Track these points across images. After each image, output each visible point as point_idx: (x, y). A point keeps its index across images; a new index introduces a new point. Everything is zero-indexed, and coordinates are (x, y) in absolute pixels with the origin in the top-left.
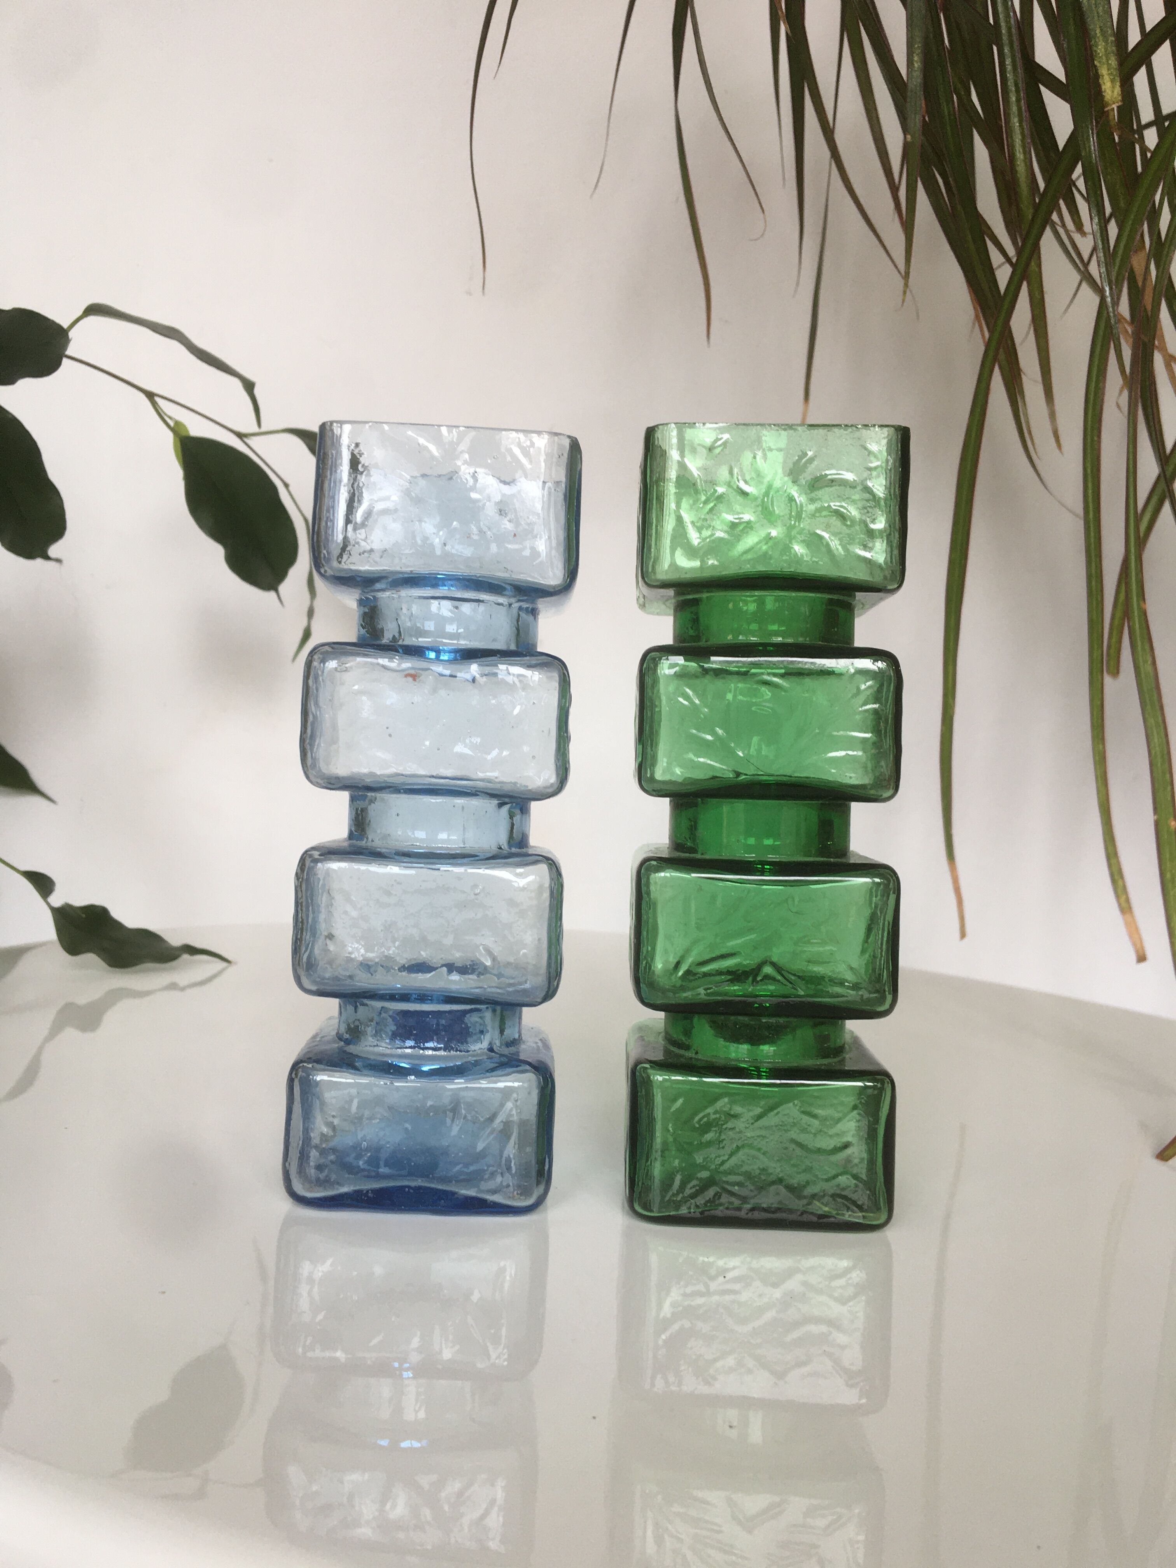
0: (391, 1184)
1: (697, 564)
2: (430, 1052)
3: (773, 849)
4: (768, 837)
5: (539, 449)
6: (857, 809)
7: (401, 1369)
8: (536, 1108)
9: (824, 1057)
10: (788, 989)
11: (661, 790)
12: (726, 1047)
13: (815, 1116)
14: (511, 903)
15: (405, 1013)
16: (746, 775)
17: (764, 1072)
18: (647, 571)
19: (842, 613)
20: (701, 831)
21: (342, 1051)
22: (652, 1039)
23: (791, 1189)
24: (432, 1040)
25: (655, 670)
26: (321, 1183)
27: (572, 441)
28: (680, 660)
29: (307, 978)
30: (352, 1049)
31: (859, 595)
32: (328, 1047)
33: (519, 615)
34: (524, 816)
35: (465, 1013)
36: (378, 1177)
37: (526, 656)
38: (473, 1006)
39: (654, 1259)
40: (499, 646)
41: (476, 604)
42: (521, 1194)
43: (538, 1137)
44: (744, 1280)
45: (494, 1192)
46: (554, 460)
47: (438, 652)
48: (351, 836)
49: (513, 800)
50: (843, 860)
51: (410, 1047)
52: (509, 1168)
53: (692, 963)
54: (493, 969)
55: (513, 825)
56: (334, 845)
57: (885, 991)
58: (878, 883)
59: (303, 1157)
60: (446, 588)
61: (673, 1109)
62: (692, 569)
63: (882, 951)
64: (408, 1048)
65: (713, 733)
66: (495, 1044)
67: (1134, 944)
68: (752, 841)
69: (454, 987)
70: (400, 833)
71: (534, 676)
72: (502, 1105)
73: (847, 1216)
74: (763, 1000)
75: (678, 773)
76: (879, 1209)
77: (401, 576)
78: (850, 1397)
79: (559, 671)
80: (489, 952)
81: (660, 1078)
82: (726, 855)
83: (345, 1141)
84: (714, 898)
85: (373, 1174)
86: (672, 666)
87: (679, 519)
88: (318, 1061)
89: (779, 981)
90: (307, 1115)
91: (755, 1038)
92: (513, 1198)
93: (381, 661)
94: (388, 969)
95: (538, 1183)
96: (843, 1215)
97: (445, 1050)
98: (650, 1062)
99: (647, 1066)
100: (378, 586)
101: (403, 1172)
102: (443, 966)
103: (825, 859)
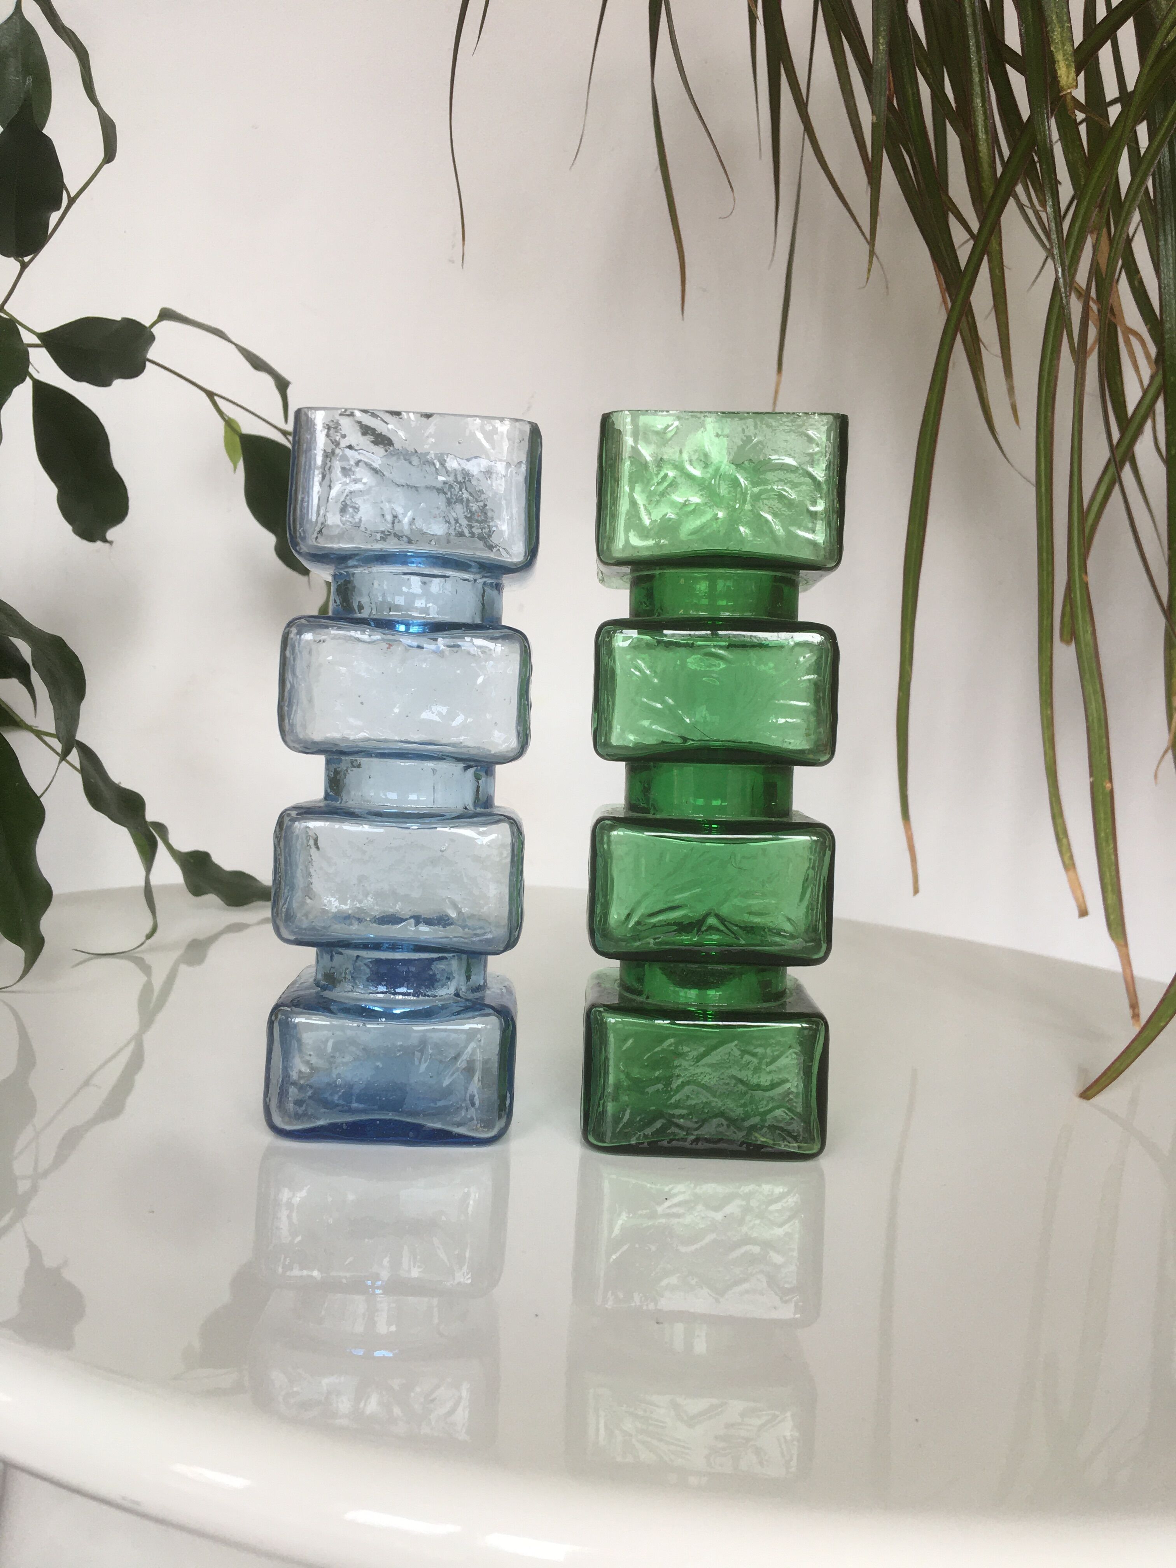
0: (364, 1117)
1: (651, 542)
2: (400, 997)
3: (721, 810)
4: (716, 798)
5: (502, 433)
6: (798, 771)
7: (374, 1287)
8: (498, 1049)
9: (765, 1001)
10: (730, 939)
11: (615, 755)
12: (674, 992)
13: (754, 1055)
14: (477, 859)
15: (378, 962)
16: (694, 740)
17: (710, 1015)
18: (602, 551)
19: (786, 589)
20: (654, 794)
21: (319, 996)
22: (608, 985)
23: (732, 1122)
24: (401, 986)
25: (610, 642)
26: (298, 1117)
27: (532, 426)
28: (634, 633)
29: (286, 928)
30: (327, 994)
31: (803, 573)
32: (308, 992)
33: (484, 591)
34: (488, 779)
35: (432, 960)
36: (351, 1111)
37: (488, 629)
38: (441, 955)
39: (606, 1185)
40: (466, 618)
41: (443, 580)
42: (484, 1127)
43: (499, 1074)
44: (689, 1205)
45: (459, 1125)
46: (516, 445)
47: (408, 625)
48: (327, 797)
49: (478, 764)
50: (785, 820)
51: (382, 993)
52: (473, 1104)
53: (642, 915)
54: (458, 920)
55: (478, 788)
56: (310, 805)
57: (820, 939)
58: (814, 841)
59: (283, 1094)
60: (415, 565)
61: (624, 1048)
62: (648, 548)
63: (818, 903)
64: (380, 992)
65: (663, 702)
66: (461, 989)
67: (1076, 899)
68: (700, 802)
69: (423, 937)
70: (372, 794)
71: (497, 648)
72: (466, 1047)
73: (783, 1146)
74: (710, 949)
75: (631, 738)
76: (813, 1140)
77: (372, 553)
78: (787, 1312)
79: (520, 643)
80: (455, 905)
81: (613, 1021)
82: (675, 815)
83: (320, 1080)
84: (662, 856)
85: (346, 1108)
86: (625, 639)
87: (633, 503)
88: (296, 1006)
89: (722, 931)
90: (286, 1055)
91: (702, 983)
92: (477, 1130)
93: (352, 633)
94: (360, 920)
95: (500, 1117)
96: (780, 1145)
97: (414, 996)
98: (604, 1006)
99: (602, 1009)
100: (351, 563)
101: (376, 1107)
102: (411, 917)
103: (768, 819)
